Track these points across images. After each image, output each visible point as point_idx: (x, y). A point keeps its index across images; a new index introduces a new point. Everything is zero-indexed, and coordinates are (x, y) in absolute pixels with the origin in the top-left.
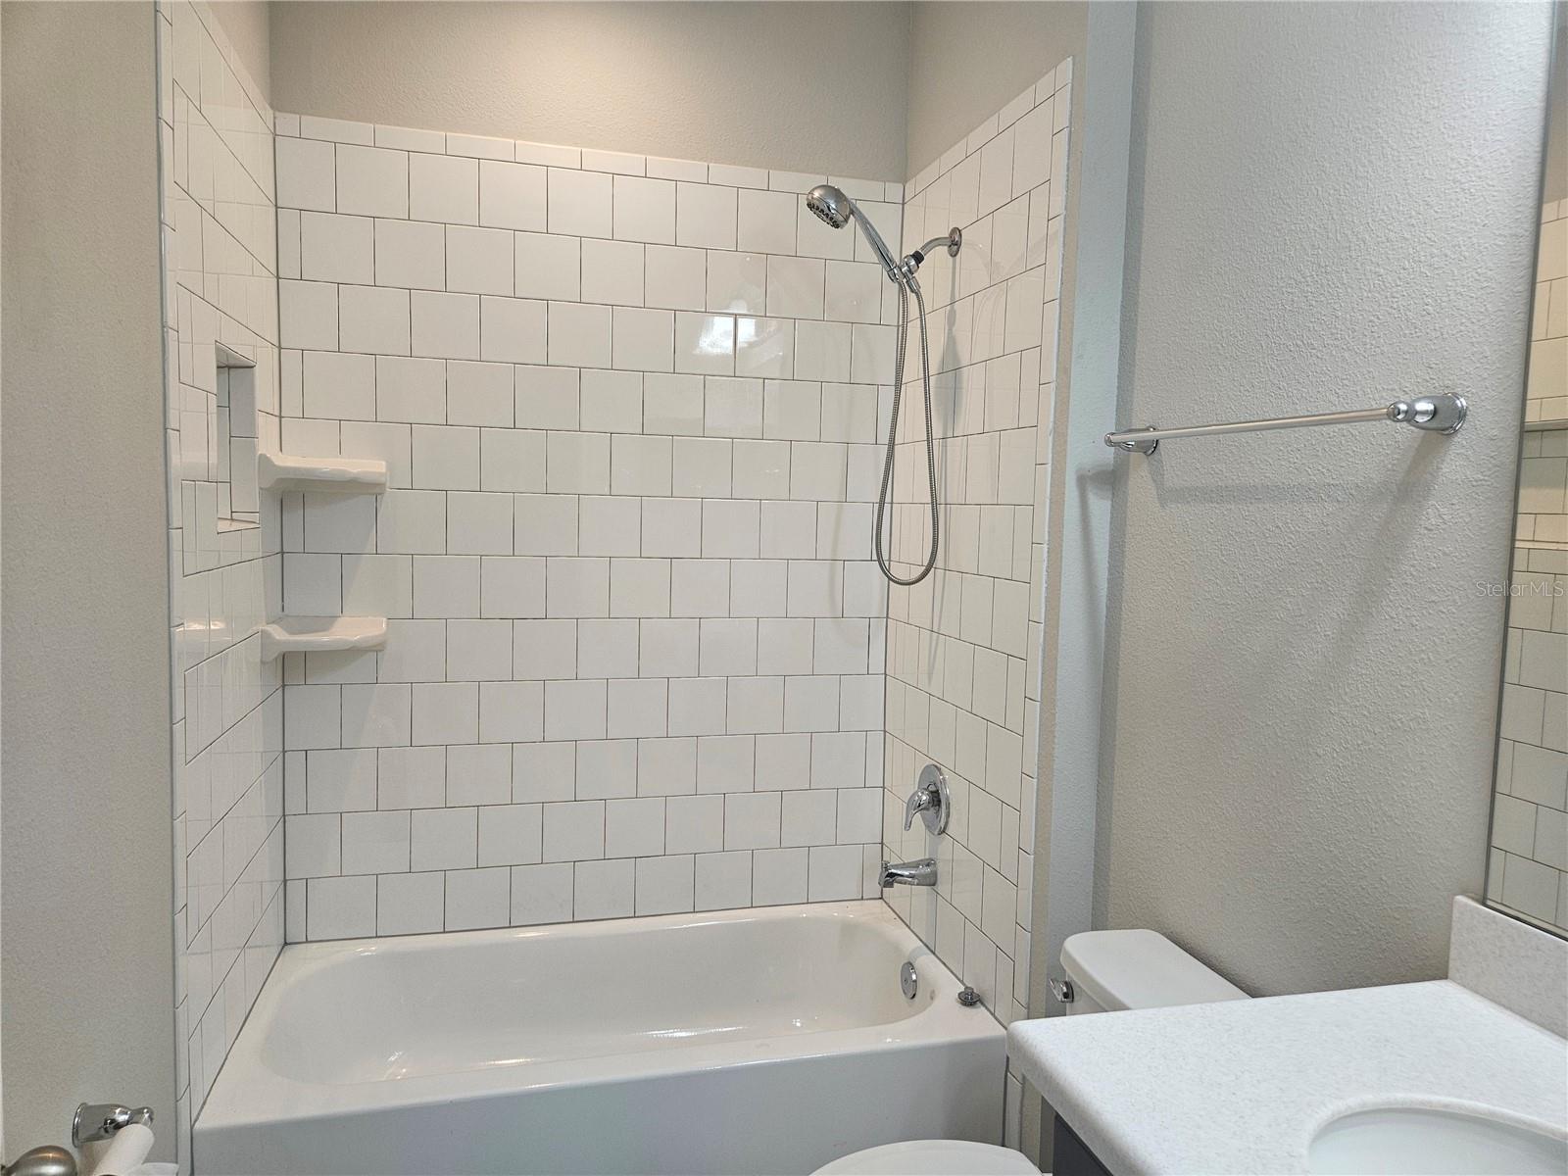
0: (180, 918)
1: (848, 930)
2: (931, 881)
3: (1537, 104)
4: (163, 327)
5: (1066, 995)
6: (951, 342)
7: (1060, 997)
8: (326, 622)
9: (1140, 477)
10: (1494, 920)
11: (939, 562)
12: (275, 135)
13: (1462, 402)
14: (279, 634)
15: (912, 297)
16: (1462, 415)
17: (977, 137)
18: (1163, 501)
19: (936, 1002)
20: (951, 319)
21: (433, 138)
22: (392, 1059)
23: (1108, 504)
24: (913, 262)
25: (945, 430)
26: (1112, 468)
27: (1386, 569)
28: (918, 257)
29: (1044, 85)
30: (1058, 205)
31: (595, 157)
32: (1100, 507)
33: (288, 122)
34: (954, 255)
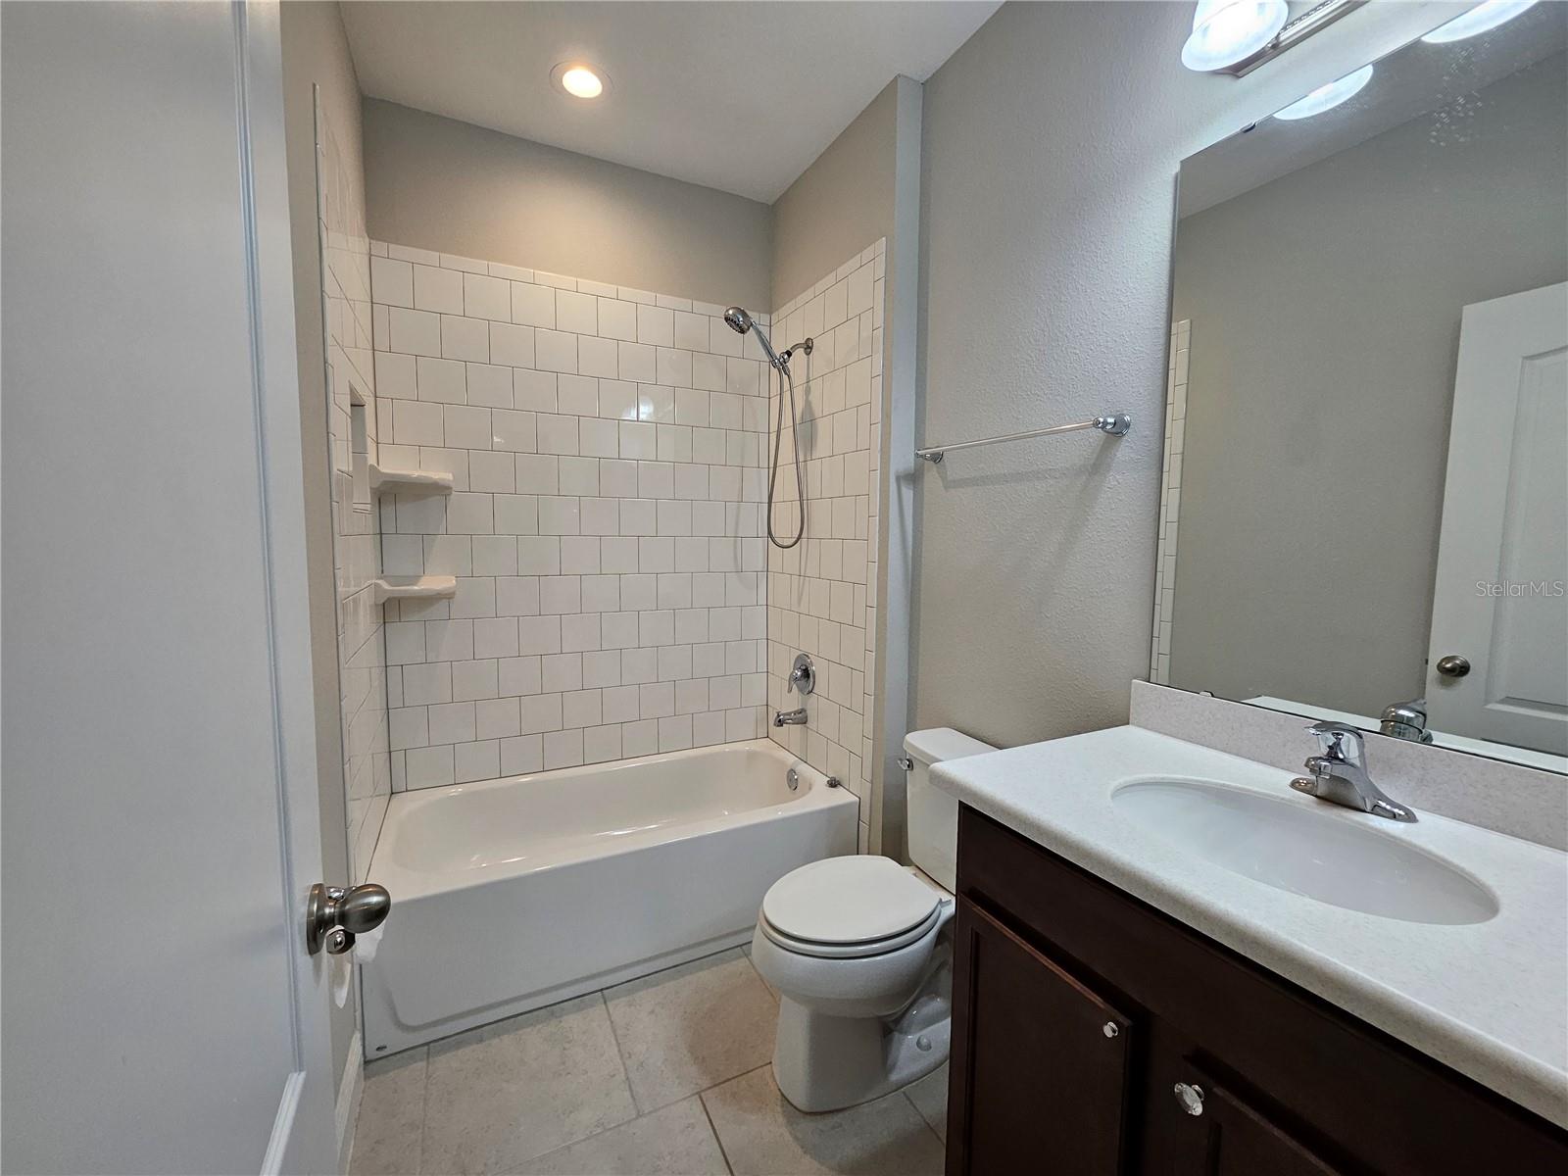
0: (347, 766)
1: (751, 756)
2: (804, 721)
3: (1165, 259)
4: (325, 362)
5: (909, 766)
6: (808, 404)
7: (906, 768)
8: (414, 580)
9: (932, 476)
10: (1156, 688)
11: (804, 535)
12: (371, 255)
13: (1127, 418)
14: (386, 586)
15: (785, 377)
16: (1127, 425)
17: (820, 286)
18: (946, 488)
19: (813, 789)
20: (808, 391)
21: (480, 265)
22: (474, 859)
23: (912, 492)
24: (786, 356)
25: (805, 456)
26: (913, 471)
27: (1085, 512)
28: (789, 354)
29: (868, 253)
30: (879, 322)
31: (586, 284)
32: (908, 494)
33: (380, 247)
34: (808, 354)
